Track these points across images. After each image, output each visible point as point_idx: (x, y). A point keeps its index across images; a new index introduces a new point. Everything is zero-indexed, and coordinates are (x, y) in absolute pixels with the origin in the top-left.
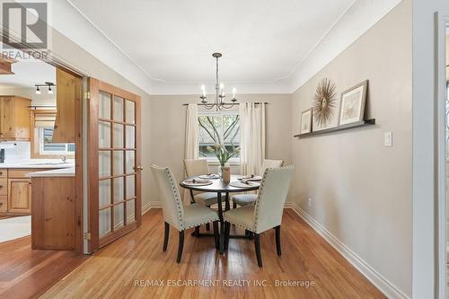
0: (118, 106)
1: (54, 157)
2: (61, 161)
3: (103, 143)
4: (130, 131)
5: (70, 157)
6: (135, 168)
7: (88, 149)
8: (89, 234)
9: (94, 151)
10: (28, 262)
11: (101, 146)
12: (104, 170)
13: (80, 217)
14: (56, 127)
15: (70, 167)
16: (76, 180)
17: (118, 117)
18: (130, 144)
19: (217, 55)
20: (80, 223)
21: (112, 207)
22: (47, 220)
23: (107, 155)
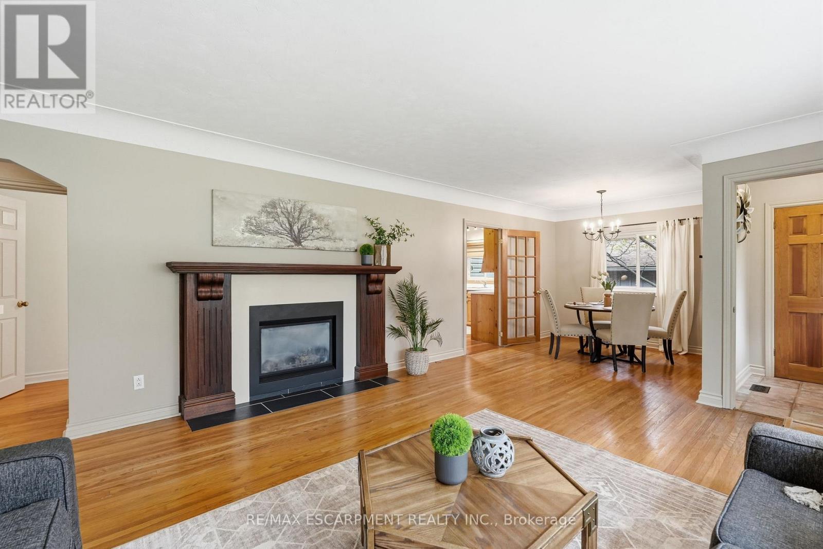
0: (521, 242)
1: (478, 282)
2: (482, 285)
3: (511, 272)
4: (531, 262)
5: (489, 282)
6: (535, 293)
7: (501, 276)
8: (502, 333)
9: (505, 277)
10: (470, 343)
11: (509, 274)
12: (511, 292)
13: (496, 321)
14: (483, 262)
15: (490, 289)
16: (494, 297)
17: (521, 252)
18: (531, 272)
19: (601, 192)
20: (496, 325)
21: (516, 319)
22: (479, 322)
23: (513, 281)
